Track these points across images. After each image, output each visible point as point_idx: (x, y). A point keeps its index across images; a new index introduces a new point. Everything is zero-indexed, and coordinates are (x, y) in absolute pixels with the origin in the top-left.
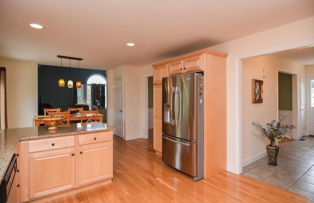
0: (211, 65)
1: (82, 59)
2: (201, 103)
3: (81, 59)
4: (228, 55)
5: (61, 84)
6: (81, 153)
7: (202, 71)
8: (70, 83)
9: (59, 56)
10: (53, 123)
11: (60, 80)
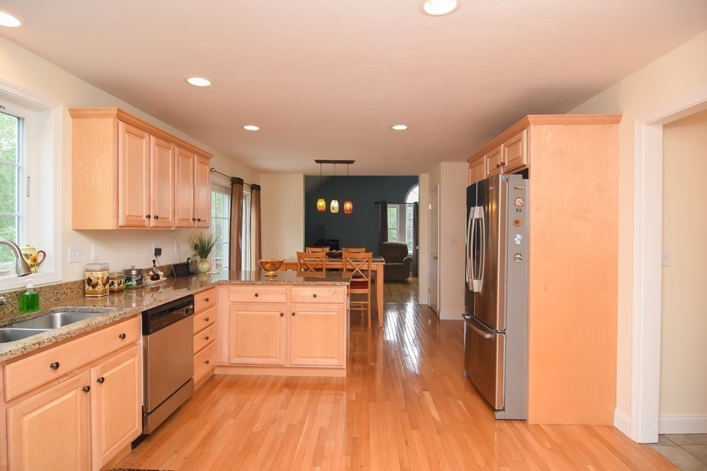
0: (551, 150)
1: (354, 161)
2: (518, 243)
3: (352, 162)
4: (621, 116)
5: (320, 206)
6: (293, 314)
7: (527, 167)
8: (335, 204)
9: (317, 161)
10: (268, 265)
11: (319, 200)
